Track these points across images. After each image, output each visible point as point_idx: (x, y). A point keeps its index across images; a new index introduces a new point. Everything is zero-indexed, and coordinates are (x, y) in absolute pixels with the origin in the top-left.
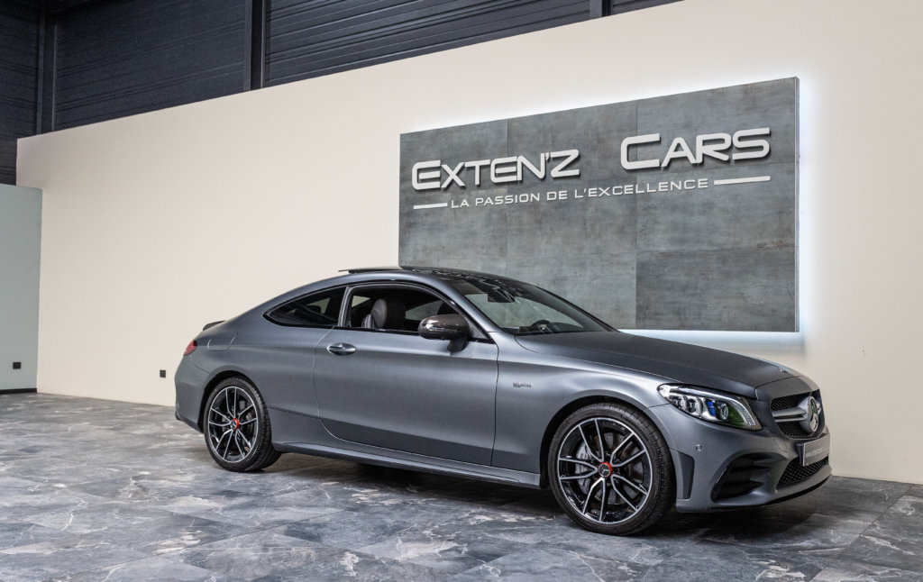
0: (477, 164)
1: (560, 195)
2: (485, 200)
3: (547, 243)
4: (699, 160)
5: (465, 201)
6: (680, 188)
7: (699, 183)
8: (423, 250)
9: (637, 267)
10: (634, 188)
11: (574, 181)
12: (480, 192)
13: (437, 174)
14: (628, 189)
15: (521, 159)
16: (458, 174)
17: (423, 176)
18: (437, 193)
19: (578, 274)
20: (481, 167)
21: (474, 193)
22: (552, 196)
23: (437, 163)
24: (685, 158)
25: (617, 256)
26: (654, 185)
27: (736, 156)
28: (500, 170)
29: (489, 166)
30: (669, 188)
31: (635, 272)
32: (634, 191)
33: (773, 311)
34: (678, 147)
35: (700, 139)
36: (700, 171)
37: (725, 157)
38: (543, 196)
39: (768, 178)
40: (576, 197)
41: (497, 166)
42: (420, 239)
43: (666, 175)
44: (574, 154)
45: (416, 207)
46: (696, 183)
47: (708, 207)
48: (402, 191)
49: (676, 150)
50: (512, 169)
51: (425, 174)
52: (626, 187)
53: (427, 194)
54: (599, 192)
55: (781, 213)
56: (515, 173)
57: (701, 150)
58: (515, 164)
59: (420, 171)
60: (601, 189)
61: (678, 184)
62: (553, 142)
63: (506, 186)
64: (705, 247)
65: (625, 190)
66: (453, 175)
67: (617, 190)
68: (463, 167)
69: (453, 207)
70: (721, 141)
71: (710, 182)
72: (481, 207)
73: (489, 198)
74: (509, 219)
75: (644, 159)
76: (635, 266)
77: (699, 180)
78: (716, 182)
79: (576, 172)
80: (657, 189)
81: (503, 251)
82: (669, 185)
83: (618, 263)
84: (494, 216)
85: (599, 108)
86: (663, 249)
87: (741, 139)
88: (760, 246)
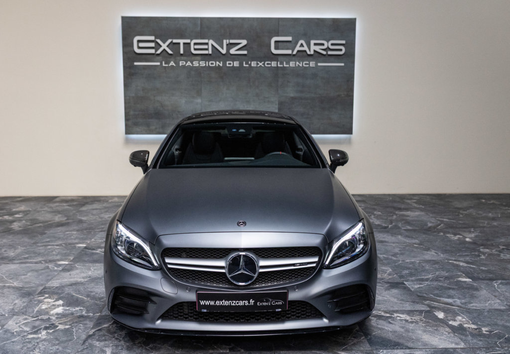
0: (182, 41)
1: (235, 64)
2: (186, 63)
3: (227, 89)
4: (312, 52)
5: (172, 62)
6: (301, 65)
7: (311, 64)
8: (143, 90)
9: (279, 104)
10: (277, 64)
11: (243, 57)
12: (182, 58)
13: (153, 45)
14: (274, 64)
15: (211, 42)
16: (168, 46)
17: (141, 45)
18: (152, 56)
19: (246, 107)
20: (184, 44)
21: (179, 58)
22: (230, 64)
23: (152, 38)
24: (305, 51)
25: (267, 98)
26: (288, 63)
27: (330, 53)
28: (197, 47)
29: (189, 44)
30: (296, 65)
31: (277, 106)
32: (277, 65)
33: (344, 125)
34: (302, 45)
35: (312, 42)
36: (311, 58)
37: (324, 53)
38: (224, 64)
39: (343, 64)
40: (244, 65)
41: (195, 44)
42: (139, 83)
43: (294, 58)
44: (244, 42)
45: (136, 64)
46: (309, 64)
47: (315, 76)
48: (124, 53)
49: (300, 47)
50: (206, 47)
51: (142, 44)
52: (273, 62)
53: (144, 56)
54: (258, 64)
55: (348, 81)
56: (207, 49)
57: (313, 48)
58: (207, 44)
59: (139, 41)
60: (259, 63)
61: (300, 63)
62: (230, 34)
63: (200, 56)
64: (313, 95)
65: (272, 64)
66: (164, 46)
67: (268, 64)
68: (172, 42)
69: (164, 65)
70: (323, 44)
71: (316, 64)
72: (184, 67)
73: (189, 62)
74: (202, 75)
75: (282, 49)
76: (277, 103)
77: (311, 63)
78: (319, 64)
79: (245, 52)
80: (289, 65)
81: (199, 93)
82: (296, 64)
83: (269, 102)
84: (193, 73)
85: (257, 19)
86: (292, 95)
87: (332, 44)
88: (339, 96)
